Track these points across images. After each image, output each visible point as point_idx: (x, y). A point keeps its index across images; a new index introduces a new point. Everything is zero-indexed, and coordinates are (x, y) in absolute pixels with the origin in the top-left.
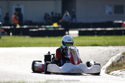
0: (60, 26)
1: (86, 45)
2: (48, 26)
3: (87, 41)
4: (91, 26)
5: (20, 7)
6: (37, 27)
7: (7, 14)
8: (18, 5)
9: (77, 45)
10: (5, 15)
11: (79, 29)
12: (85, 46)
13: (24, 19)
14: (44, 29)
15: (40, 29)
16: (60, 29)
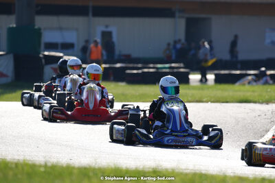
0: (182, 65)
1: (228, 100)
2: (159, 66)
3: (231, 93)
4: (239, 66)
5: (109, 29)
6: (140, 65)
7: (87, 41)
8: (107, 26)
9: (212, 100)
10: (82, 44)
11: (216, 72)
12: (227, 102)
13: (117, 52)
14: (152, 70)
15: (146, 70)
16: (182, 70)
